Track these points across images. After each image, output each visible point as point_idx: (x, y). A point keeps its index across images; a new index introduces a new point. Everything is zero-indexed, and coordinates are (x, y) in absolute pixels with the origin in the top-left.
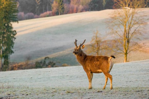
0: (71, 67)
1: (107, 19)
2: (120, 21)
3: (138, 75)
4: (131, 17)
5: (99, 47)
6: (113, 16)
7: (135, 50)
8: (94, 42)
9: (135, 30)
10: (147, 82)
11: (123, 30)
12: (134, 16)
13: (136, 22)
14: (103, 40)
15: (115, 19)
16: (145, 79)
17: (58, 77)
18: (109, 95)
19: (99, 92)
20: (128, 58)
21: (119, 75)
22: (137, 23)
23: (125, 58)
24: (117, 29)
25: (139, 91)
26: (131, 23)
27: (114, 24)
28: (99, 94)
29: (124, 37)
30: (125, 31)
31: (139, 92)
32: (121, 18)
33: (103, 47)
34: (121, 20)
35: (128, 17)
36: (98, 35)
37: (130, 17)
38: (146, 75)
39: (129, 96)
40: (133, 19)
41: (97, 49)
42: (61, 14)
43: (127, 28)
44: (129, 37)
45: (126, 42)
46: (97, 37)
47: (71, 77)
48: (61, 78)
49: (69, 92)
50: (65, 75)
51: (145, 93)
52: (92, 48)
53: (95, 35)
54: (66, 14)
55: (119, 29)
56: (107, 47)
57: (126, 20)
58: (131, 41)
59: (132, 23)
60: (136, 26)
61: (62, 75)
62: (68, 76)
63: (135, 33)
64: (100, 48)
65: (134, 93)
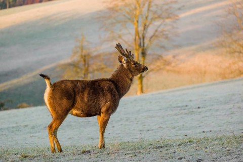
0: (33, 109)
1: (101, 11)
2: (127, 15)
3: (163, 117)
4: (147, 5)
5: (88, 66)
6: (111, 6)
7: (158, 70)
8: (76, 58)
9: (156, 31)
10: (180, 129)
11: (133, 32)
12: (152, 4)
13: (156, 16)
14: (95, 54)
15: (117, 11)
16: (176, 125)
17: (8, 129)
18: (103, 157)
19: (84, 152)
20: (144, 86)
21: (127, 120)
22: (159, 17)
23: (140, 86)
24: (120, 30)
25: (162, 147)
26: (147, 18)
27: (114, 21)
28: (84, 156)
29: (134, 46)
30: (137, 33)
31: (162, 149)
32: (127, 9)
33: (95, 67)
34: (127, 13)
35: (141, 6)
36: (85, 44)
37: (144, 5)
38: (179, 116)
39: (142, 156)
40: (151, 9)
41: (83, 72)
42: (10, 7)
43: (141, 28)
44: (146, 45)
45: (140, 55)
46: (82, 48)
47: (33, 128)
48: (13, 132)
49: (26, 157)
50: (22, 125)
51: (173, 151)
52: (74, 69)
53: (78, 44)
54: (21, 5)
55: (124, 31)
56: (103, 66)
57: (137, 12)
58: (149, 52)
59: (149, 18)
60: (157, 23)
61: (15, 125)
62: (26, 126)
63: (157, 36)
64: (91, 69)
65: (152, 151)
